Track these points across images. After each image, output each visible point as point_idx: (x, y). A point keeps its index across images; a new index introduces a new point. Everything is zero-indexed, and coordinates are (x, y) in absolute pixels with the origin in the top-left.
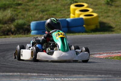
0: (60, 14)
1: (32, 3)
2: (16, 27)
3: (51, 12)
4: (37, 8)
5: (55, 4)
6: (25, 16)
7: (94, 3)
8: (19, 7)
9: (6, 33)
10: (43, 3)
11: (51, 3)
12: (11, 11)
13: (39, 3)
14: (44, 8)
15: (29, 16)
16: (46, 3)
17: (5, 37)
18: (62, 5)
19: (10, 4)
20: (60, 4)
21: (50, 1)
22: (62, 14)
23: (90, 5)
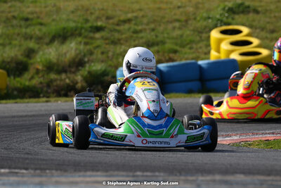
0: (189, 51)
1: (126, 26)
2: (85, 79)
3: (169, 46)
4: (137, 37)
5: (180, 28)
6: (110, 54)
7: (270, 27)
8: (98, 35)
9: (63, 92)
10: (152, 26)
11: (170, 26)
12: (76, 44)
13: (144, 27)
14: (154, 37)
15: (118, 55)
16: (160, 25)
17: (47, 102)
18: (194, 30)
19: (76, 29)
20: (192, 28)
21: (168, 22)
22: (192, 51)
23: (258, 31)
